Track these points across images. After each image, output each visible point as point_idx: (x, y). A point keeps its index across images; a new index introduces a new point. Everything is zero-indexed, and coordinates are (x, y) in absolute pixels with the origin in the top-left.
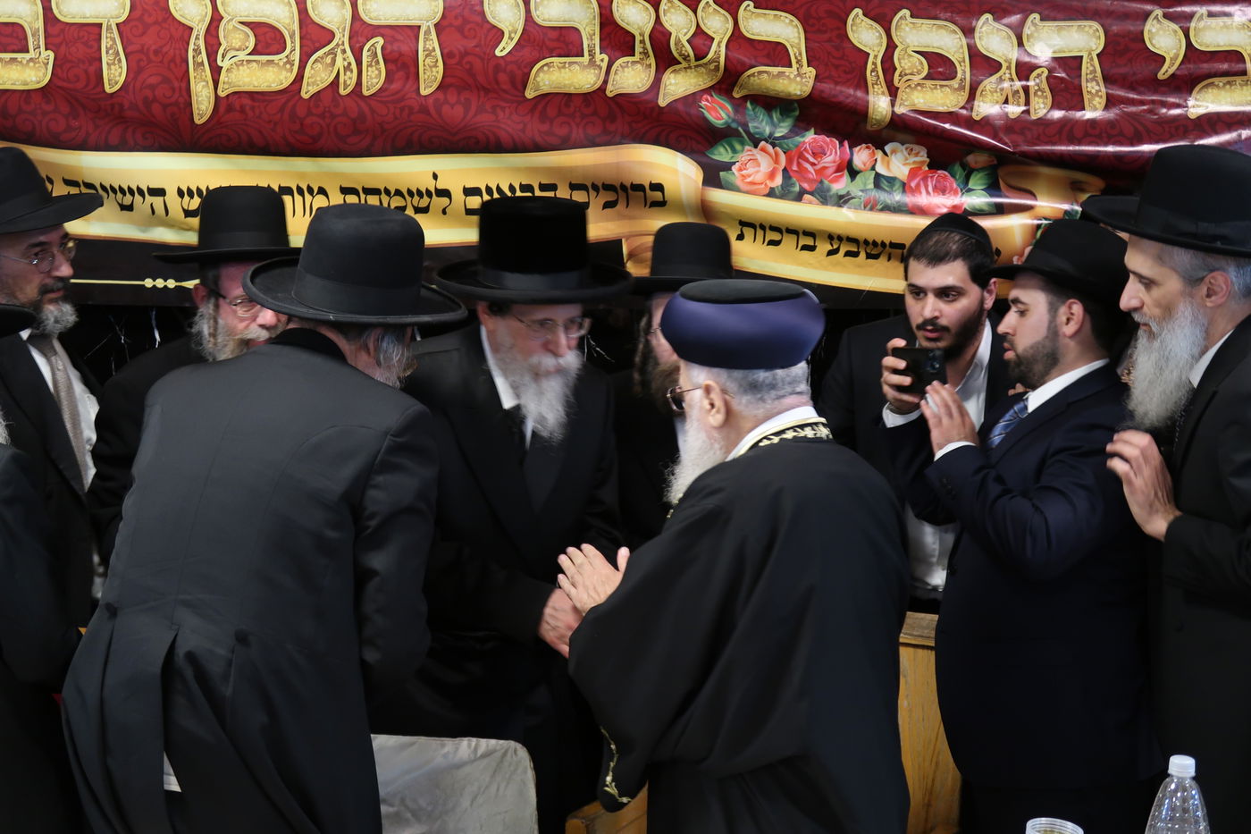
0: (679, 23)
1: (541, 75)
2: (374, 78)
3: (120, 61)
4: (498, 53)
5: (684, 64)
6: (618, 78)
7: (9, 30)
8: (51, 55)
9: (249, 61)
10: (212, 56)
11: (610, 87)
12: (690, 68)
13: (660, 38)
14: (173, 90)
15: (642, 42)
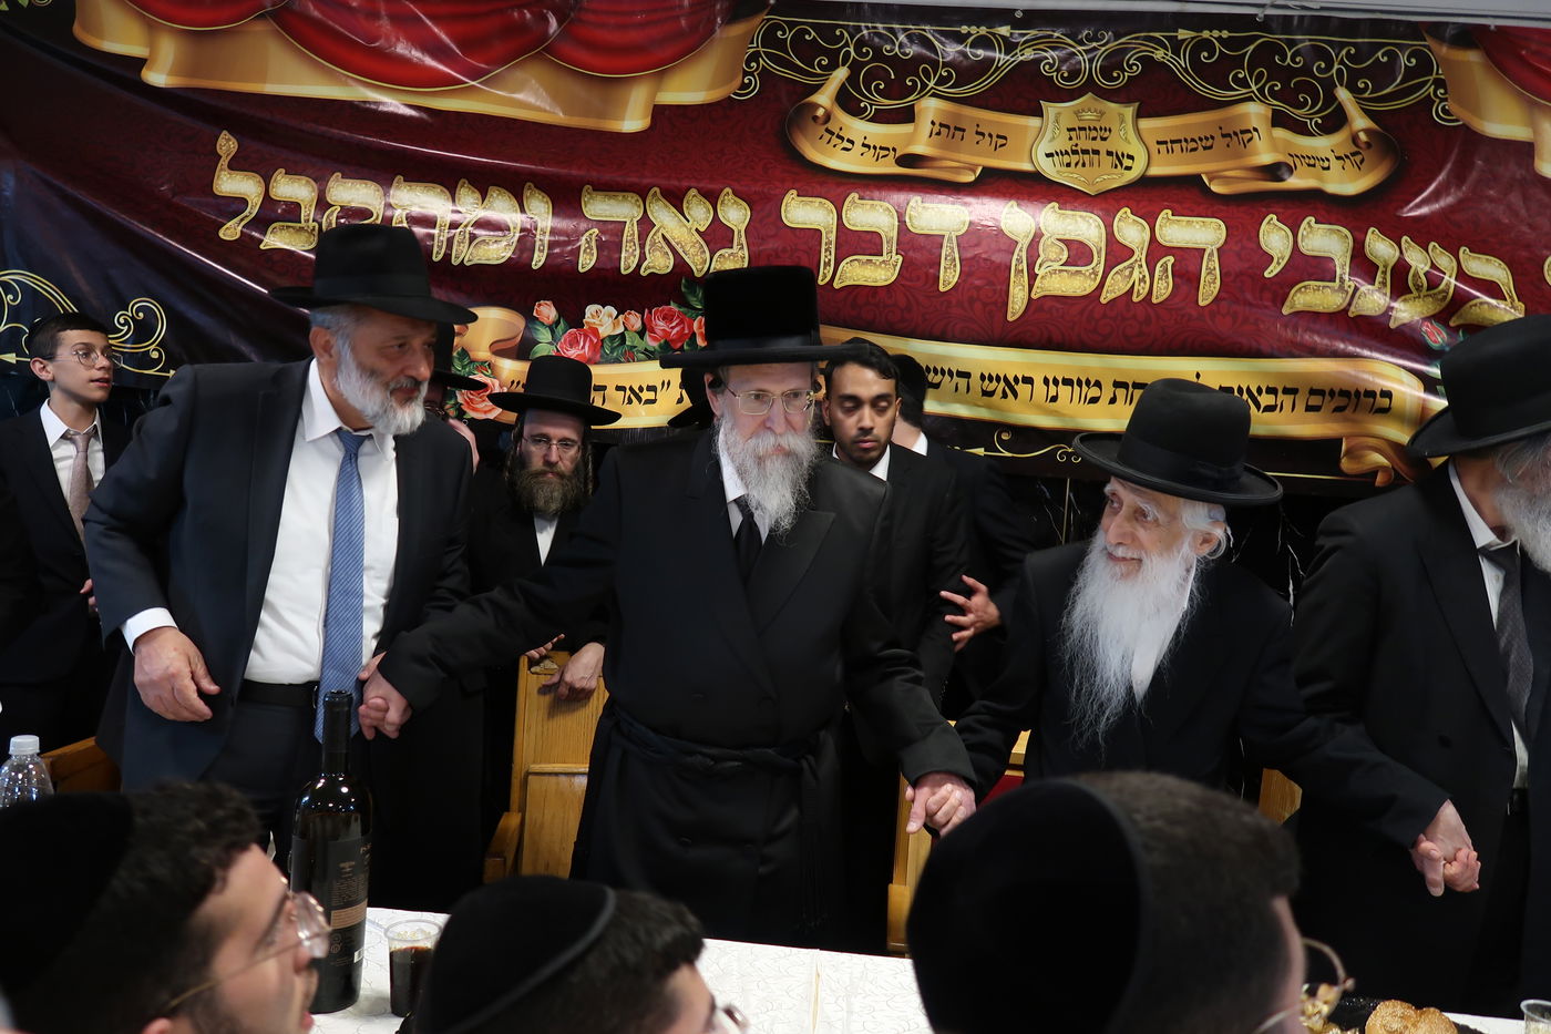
0: (1417, 260)
1: (1299, 295)
2: (1163, 289)
3: (955, 266)
4: (1266, 275)
5: (1415, 293)
6: (1360, 302)
7: (869, 237)
8: (901, 258)
9: (1061, 271)
10: (1031, 267)
11: (1352, 309)
12: (1419, 297)
13: (1400, 271)
14: (995, 291)
15: (1384, 273)
